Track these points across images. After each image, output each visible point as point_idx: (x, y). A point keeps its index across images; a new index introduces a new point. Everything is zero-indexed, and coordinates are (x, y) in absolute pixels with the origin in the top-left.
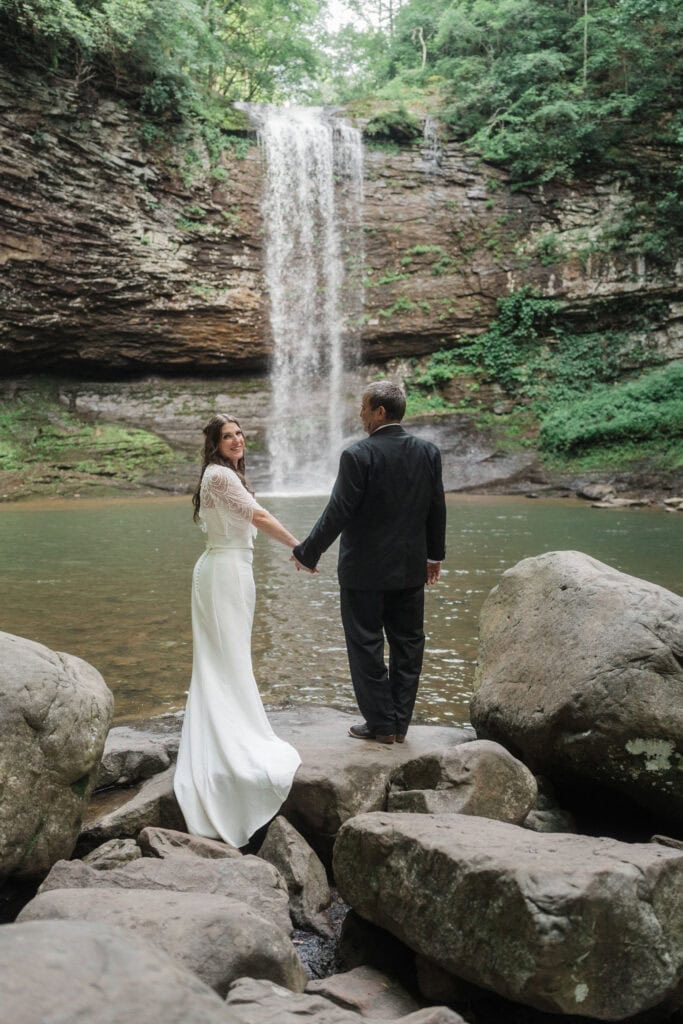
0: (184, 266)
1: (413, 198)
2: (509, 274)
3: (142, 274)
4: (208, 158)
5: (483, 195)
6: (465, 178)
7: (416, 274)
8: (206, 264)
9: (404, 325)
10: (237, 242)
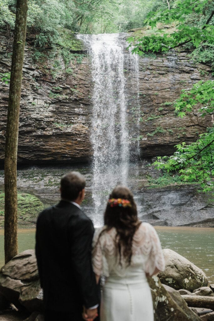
0: (51, 114)
1: (163, 79)
2: (212, 116)
3: (31, 119)
4: (64, 64)
5: (198, 77)
6: (189, 69)
7: (166, 116)
8: (61, 112)
9: (160, 140)
10: (77, 102)
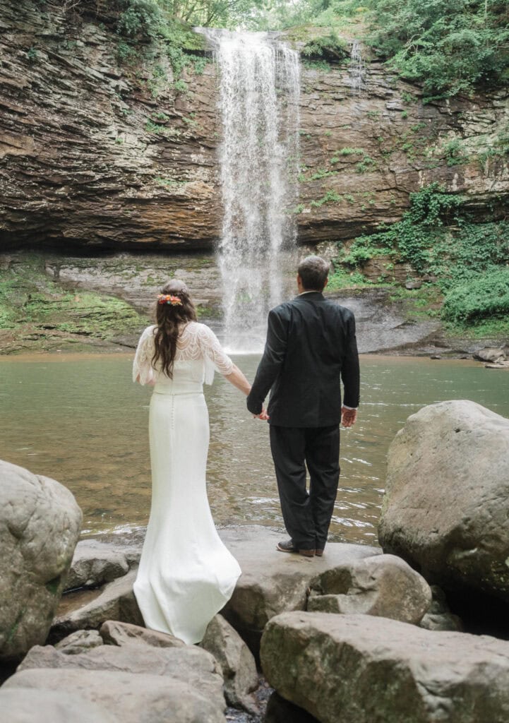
0: (150, 162)
1: (339, 108)
2: (420, 173)
3: (116, 168)
4: (172, 73)
5: (399, 106)
6: (385, 93)
7: (343, 172)
8: (168, 160)
9: (332, 214)
10: (194, 142)
